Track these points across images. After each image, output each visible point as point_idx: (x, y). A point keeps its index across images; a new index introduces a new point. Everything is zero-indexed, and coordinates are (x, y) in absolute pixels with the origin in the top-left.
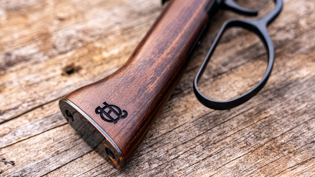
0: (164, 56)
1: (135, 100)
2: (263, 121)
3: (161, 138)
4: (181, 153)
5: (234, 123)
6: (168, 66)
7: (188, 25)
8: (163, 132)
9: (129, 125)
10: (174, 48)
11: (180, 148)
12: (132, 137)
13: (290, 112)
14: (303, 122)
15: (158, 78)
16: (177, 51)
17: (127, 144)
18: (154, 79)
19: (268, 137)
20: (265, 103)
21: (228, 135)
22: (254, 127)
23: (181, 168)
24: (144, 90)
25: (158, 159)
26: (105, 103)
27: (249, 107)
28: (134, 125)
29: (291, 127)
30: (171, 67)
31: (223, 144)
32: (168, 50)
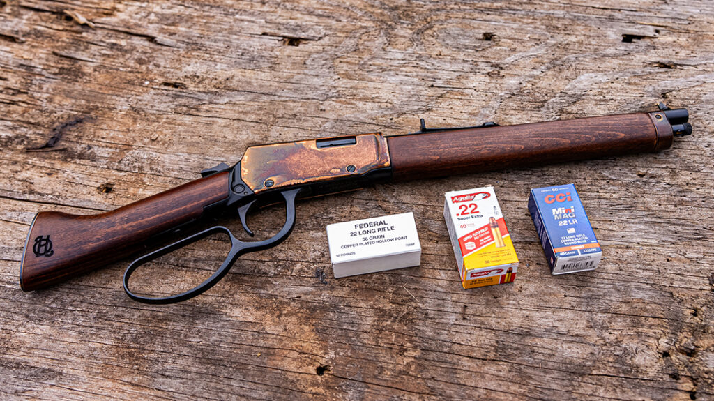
0: (125, 226)
1: (68, 247)
2: (156, 328)
3: (83, 287)
4: (79, 309)
5: (137, 314)
6: (121, 236)
7: (173, 211)
8: (91, 283)
9: (45, 265)
10: (140, 224)
11: (84, 305)
12: (40, 274)
13: (182, 337)
14: (178, 353)
15: (102, 241)
16: (141, 229)
17: (32, 277)
18: (99, 240)
19: (141, 345)
20: (177, 315)
21: (121, 320)
22: (144, 329)
23: (64, 321)
24: (82, 244)
25: (62, 302)
26: (48, 236)
27: (163, 309)
28: (48, 266)
29: (166, 349)
30: (122, 238)
31: (110, 325)
32: (133, 224)
